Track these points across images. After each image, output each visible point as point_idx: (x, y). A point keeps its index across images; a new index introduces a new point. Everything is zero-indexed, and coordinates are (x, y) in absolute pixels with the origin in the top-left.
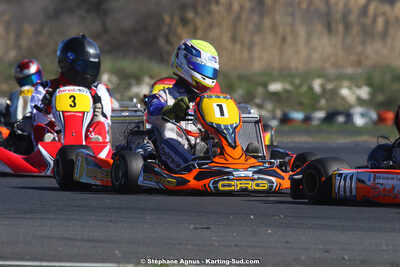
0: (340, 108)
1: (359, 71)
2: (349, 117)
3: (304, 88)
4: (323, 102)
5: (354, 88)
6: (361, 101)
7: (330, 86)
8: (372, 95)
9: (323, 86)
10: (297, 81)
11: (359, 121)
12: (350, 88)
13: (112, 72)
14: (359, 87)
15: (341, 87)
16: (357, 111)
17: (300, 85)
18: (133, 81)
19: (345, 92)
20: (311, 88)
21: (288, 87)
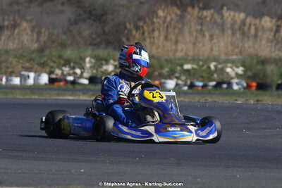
0: (226, 80)
1: (240, 57)
2: (230, 84)
3: (205, 67)
4: (215, 75)
5: (234, 68)
6: (238, 76)
7: (220, 66)
8: (245, 72)
9: (215, 66)
10: (201, 63)
11: (235, 87)
12: (231, 68)
13: (92, 57)
14: (238, 67)
15: (226, 67)
16: (235, 81)
17: (203, 66)
18: (104, 63)
19: (229, 70)
20: (209, 67)
21: (195, 66)
